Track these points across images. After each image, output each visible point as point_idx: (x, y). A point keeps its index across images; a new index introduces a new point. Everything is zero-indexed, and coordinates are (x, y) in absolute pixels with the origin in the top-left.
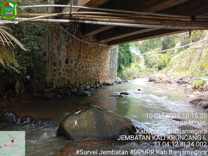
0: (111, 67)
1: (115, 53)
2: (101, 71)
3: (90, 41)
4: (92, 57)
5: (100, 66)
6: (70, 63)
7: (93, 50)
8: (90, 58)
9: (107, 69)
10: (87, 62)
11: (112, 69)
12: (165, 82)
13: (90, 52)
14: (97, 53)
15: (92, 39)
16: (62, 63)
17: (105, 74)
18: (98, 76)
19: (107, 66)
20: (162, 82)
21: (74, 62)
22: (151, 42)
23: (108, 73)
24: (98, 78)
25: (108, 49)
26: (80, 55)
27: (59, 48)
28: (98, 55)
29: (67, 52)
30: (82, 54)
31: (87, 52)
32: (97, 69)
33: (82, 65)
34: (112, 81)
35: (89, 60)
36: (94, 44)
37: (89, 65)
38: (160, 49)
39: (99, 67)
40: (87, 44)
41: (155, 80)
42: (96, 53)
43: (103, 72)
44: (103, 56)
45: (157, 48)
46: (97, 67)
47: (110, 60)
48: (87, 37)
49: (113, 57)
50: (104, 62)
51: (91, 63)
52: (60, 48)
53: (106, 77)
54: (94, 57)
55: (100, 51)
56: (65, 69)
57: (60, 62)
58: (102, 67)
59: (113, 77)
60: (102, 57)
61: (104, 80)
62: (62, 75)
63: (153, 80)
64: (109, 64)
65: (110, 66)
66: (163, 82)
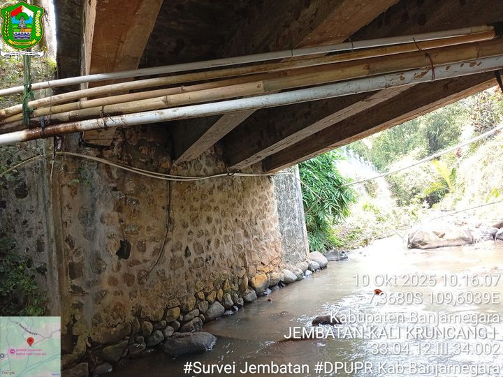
0: (286, 229)
1: (292, 187)
2: (253, 249)
3: (202, 173)
4: (215, 216)
5: (246, 235)
6: (135, 254)
7: (218, 196)
8: (209, 220)
9: (272, 240)
10: (201, 234)
11: (290, 235)
12: (456, 243)
13: (205, 203)
14: (232, 200)
15: (208, 164)
16: (107, 260)
17: (271, 253)
18: (246, 267)
19: (273, 229)
20: (446, 243)
21: (151, 247)
22: (395, 138)
23: (280, 249)
24: (248, 271)
25: (268, 182)
26: (170, 221)
27: (87, 217)
28: (237, 203)
29: (121, 221)
30: (177, 215)
31: (197, 205)
32: (240, 247)
33: (184, 249)
34: (295, 268)
35: (209, 228)
36: (218, 178)
37: (209, 242)
38: (423, 149)
39: (246, 240)
40: (193, 183)
41: (426, 240)
42: (230, 202)
43: (264, 249)
44: (253, 206)
45: (413, 148)
46: (239, 240)
47: (279, 210)
48: (190, 162)
49: (289, 201)
50: (259, 222)
51: (215, 233)
52: (93, 214)
53: (275, 262)
54: (223, 214)
55: (240, 194)
56: (118, 276)
57: (97, 258)
58: (256, 237)
59: (298, 256)
60: (250, 209)
61: (271, 272)
62: (108, 299)
63: (420, 242)
64: (277, 223)
65: (283, 227)
66: (451, 244)
